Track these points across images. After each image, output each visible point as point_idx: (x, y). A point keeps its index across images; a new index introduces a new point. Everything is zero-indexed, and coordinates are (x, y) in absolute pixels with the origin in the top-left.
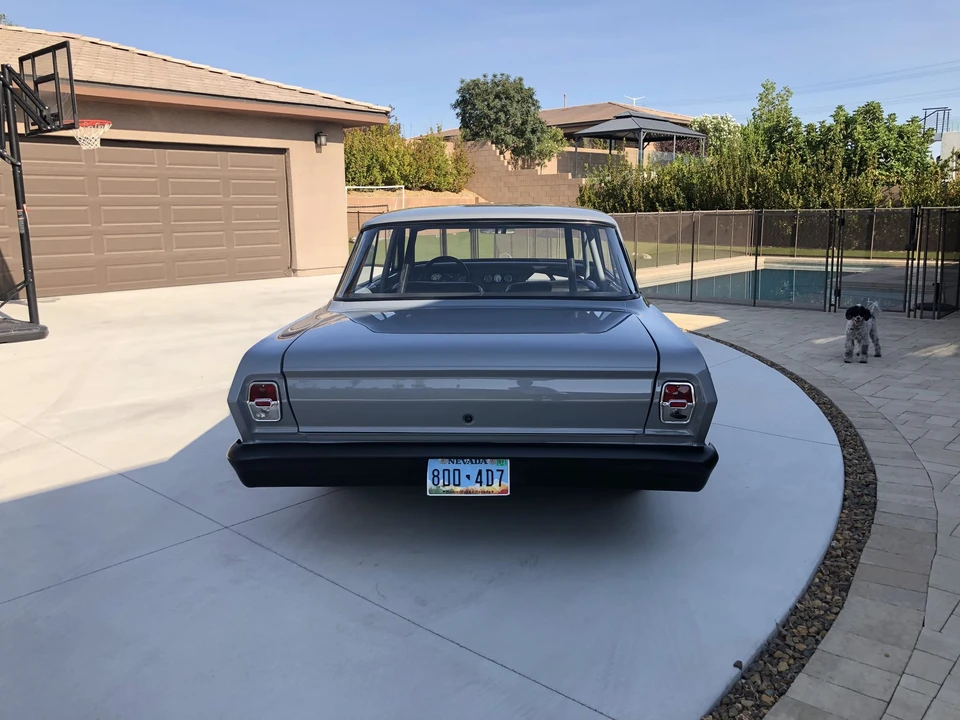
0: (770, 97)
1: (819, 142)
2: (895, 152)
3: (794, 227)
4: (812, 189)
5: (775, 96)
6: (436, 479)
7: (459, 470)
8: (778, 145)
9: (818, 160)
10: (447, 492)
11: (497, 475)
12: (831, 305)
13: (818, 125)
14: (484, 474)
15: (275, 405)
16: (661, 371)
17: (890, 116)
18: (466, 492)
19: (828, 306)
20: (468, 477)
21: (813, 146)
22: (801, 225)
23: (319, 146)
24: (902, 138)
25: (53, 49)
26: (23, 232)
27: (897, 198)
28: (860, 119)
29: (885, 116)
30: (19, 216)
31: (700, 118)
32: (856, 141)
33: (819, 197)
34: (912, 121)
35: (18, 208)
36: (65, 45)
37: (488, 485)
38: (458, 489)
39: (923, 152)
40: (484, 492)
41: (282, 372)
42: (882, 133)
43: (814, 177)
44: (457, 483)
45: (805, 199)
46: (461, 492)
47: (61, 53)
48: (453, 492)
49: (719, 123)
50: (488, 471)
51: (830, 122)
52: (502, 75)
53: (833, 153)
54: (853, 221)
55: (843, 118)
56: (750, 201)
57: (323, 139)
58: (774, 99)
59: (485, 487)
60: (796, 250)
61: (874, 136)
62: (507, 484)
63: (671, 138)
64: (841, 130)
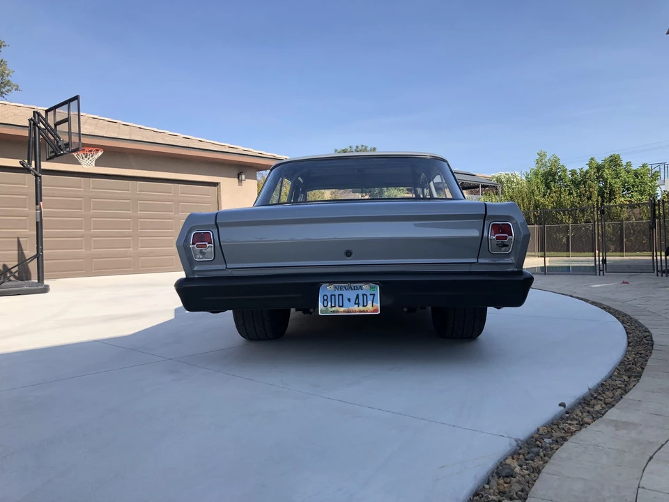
0: (543, 161)
1: (580, 182)
2: (633, 186)
3: (568, 238)
4: (578, 211)
5: (547, 160)
6: (325, 302)
7: (342, 295)
8: (552, 184)
9: (580, 192)
10: (334, 312)
11: (370, 298)
12: (600, 270)
13: (578, 171)
14: (361, 297)
15: (209, 248)
16: (488, 214)
17: (627, 163)
18: (348, 312)
19: (598, 271)
20: (349, 300)
21: (576, 184)
22: (573, 237)
23: (240, 181)
24: (638, 178)
25: (68, 102)
26: (39, 220)
27: (638, 216)
28: (607, 166)
29: (624, 163)
30: (37, 210)
31: (497, 175)
32: (605, 181)
33: (583, 217)
34: (643, 166)
35: (37, 204)
36: (76, 98)
37: (363, 306)
38: (342, 309)
39: (653, 188)
40: (361, 312)
41: (216, 224)
42: (623, 174)
43: (579, 203)
44: (341, 305)
45: (574, 218)
46: (344, 312)
47: (74, 104)
48: (337, 312)
49: (510, 178)
50: (363, 295)
51: (586, 168)
52: (362, 146)
53: (590, 187)
54: (609, 232)
55: (595, 165)
56: (536, 221)
57: (243, 177)
58: (546, 162)
59: (361, 308)
60: (571, 253)
61: (617, 175)
62: (378, 305)
63: (478, 187)
64: (595, 173)
